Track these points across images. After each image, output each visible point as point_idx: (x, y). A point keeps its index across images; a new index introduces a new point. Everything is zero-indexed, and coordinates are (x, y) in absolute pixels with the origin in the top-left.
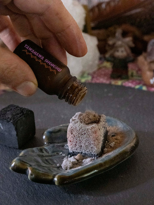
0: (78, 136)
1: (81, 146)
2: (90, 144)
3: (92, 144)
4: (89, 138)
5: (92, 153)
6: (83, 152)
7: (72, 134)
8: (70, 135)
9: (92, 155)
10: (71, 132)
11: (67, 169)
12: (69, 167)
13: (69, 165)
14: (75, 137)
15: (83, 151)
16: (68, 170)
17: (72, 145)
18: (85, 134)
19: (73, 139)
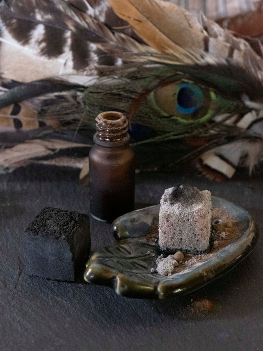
0: (177, 224)
1: (181, 239)
2: (195, 235)
3: (199, 235)
4: (195, 226)
5: (198, 249)
6: (184, 249)
7: (168, 221)
8: (165, 224)
9: (198, 251)
10: (167, 219)
11: (167, 275)
12: (170, 271)
13: (170, 268)
14: (172, 225)
15: (184, 246)
16: (170, 277)
17: (166, 238)
18: (188, 220)
19: (169, 228)
